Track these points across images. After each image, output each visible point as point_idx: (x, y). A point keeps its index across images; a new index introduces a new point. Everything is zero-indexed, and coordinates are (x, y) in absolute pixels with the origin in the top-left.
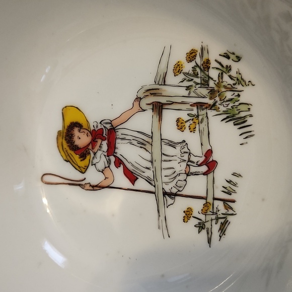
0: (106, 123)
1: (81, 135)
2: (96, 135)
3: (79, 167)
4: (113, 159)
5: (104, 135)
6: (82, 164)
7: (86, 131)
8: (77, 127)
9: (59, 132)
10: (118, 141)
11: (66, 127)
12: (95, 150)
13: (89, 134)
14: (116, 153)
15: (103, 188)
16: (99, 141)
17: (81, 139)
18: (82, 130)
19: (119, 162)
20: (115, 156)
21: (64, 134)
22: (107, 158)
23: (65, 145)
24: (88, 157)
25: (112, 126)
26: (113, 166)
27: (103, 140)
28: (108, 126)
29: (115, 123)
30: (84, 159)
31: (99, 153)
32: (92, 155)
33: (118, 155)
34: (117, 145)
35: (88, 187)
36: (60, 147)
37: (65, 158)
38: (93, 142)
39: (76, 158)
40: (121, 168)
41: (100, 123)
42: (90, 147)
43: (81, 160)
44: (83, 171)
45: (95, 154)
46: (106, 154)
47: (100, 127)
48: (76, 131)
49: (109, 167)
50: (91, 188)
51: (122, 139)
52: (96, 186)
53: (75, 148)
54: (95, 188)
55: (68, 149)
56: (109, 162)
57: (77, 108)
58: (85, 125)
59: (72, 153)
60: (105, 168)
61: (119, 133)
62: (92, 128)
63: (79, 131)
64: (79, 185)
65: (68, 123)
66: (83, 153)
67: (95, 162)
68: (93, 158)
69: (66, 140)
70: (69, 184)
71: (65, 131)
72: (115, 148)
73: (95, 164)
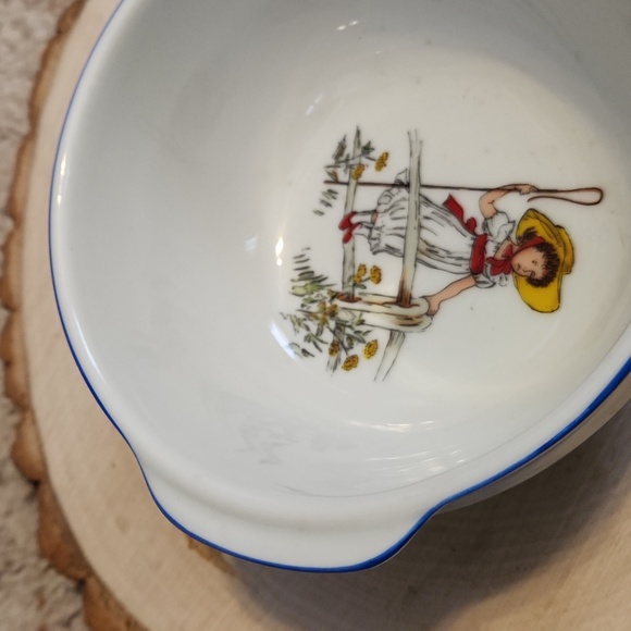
0: (484, 282)
1: (531, 267)
2: (504, 266)
3: (538, 218)
4: (479, 231)
5: (489, 266)
6: (532, 223)
7: (521, 272)
8: (537, 280)
9: (569, 270)
10: (468, 256)
11: (556, 280)
12: (507, 243)
13: (516, 268)
14: (472, 239)
15: (498, 189)
16: (499, 256)
17: (531, 260)
18: (529, 274)
19: (470, 225)
20: (474, 233)
21: (560, 269)
22: (487, 232)
23: (560, 251)
24: (521, 232)
25: (475, 279)
26: (480, 220)
27: (493, 258)
28: (482, 278)
29: (471, 281)
30: (529, 229)
31: (501, 238)
32: (513, 237)
33: (469, 236)
34: (470, 250)
35: (525, 189)
36: (570, 249)
37: (562, 232)
38: (510, 255)
39: (542, 232)
40: (467, 216)
41: (494, 284)
42: (516, 248)
43: (533, 228)
44: (531, 213)
45: (508, 238)
46: (489, 238)
47: (497, 278)
48: (539, 273)
49: (486, 219)
50: (520, 187)
51: (461, 259)
52: (510, 191)
53: (543, 246)
54: (511, 187)
55: (556, 246)
56: (485, 226)
57: (533, 309)
58: (523, 281)
59: (548, 239)
60: (491, 218)
61: (465, 267)
62: (510, 277)
63: (533, 273)
64: (539, 191)
65: (553, 286)
66: (529, 239)
67: (510, 227)
68: (511, 232)
69: (559, 260)
70: (556, 191)
71: (558, 273)
72: (474, 246)
73: (509, 222)
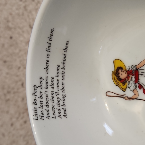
0: (134, 67)
1: (122, 73)
2: (129, 73)
3: (122, 88)
4: (137, 85)
5: (133, 73)
6: (124, 87)
8: (120, 69)
9: (113, 72)
10: (140, 76)
11: (116, 69)
12: (129, 80)
13: (126, 72)
14: (139, 82)
15: (134, 99)
16: (131, 76)
17: (123, 75)
18: (123, 71)
19: (141, 87)
20: (139, 84)
21: (115, 73)
22: (135, 84)
23: (116, 78)
24: (126, 84)
25: (136, 68)
26: (138, 88)
27: (132, 75)
28: (135, 68)
29: (138, 67)
30: (124, 85)
31: (131, 82)
32: (128, 83)
33: (140, 83)
34: (139, 78)
35: (126, 98)
36: (113, 79)
37: (116, 84)
38: (128, 76)
39: (121, 84)
40: (142, 90)
41: (131, 67)
42: (127, 79)
43: (123, 85)
44: (124, 90)
45: (129, 82)
46: (134, 82)
47: (131, 69)
48: (120, 71)
49: (136, 89)
50: (128, 99)
51: (142, 75)
52: (131, 98)
53: (120, 79)
54: (130, 99)
55: (117, 80)
57: (120, 60)
58: (124, 69)
59: (119, 82)
60: (134, 89)
61: (140, 72)
62: (127, 70)
63: (122, 71)
64: (123, 97)
66: (124, 82)
68: (129, 84)
69: (116, 75)
70: (118, 97)
71: (115, 71)
72: (138, 79)
73: (129, 87)
